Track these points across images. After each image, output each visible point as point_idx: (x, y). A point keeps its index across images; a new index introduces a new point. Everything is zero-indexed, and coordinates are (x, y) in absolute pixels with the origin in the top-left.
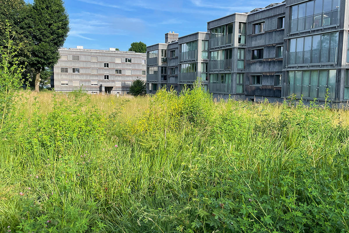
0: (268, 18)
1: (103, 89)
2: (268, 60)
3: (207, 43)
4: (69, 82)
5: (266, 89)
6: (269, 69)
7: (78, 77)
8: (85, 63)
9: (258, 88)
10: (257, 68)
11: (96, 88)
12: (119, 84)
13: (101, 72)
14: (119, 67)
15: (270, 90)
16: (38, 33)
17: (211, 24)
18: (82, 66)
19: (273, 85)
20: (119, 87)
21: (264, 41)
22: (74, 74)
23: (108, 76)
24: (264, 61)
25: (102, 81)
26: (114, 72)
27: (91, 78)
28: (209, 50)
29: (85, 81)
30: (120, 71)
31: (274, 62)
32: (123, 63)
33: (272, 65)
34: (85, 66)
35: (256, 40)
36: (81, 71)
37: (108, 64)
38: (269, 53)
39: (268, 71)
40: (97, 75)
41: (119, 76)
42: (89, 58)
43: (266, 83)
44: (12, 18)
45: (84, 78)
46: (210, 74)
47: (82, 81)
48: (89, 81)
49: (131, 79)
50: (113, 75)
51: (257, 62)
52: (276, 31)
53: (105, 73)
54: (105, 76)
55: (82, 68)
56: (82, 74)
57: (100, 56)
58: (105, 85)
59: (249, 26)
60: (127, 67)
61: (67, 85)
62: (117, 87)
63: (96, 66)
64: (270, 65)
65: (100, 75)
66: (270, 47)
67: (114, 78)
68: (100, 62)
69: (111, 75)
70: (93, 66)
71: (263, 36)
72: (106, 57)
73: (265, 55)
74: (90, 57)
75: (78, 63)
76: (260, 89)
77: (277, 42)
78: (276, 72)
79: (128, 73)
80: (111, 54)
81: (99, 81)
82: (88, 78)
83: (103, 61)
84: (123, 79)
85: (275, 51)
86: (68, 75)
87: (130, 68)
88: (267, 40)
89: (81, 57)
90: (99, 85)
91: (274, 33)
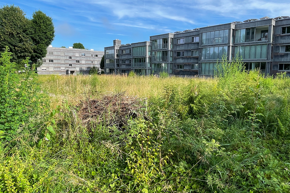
0: (186, 37)
1: (69, 72)
2: (187, 57)
3: (150, 47)
4: (47, 68)
5: (186, 71)
6: (188, 61)
7: (52, 65)
8: (57, 56)
9: (181, 71)
10: (181, 61)
11: (64, 72)
12: (78, 69)
13: (67, 62)
14: (78, 59)
15: (188, 72)
16: (38, 38)
17: (152, 38)
18: (55, 58)
19: (190, 69)
20: (78, 71)
21: (184, 48)
22: (50, 63)
23: (71, 64)
24: (185, 58)
25: (68, 67)
26: (75, 62)
27: (61, 66)
28: (151, 51)
29: (57, 67)
30: (79, 61)
31: (190, 58)
32: (80, 56)
33: (189, 60)
34: (57, 58)
35: (179, 47)
36: (54, 61)
37: (71, 57)
38: (187, 54)
39: (187, 62)
40: (64, 64)
41: (78, 64)
42: (59, 54)
43: (187, 68)
44: (21, 28)
45: (57, 66)
46: (152, 64)
47: (55, 68)
48: (60, 67)
49: (85, 66)
50: (75, 64)
51: (180, 58)
52: (191, 43)
53: (70, 62)
54: (70, 64)
55: (55, 59)
56: (55, 63)
57: (66, 52)
58: (70, 70)
59: (175, 40)
60: (82, 59)
61: (45, 70)
62: (77, 71)
63: (64, 58)
64: (188, 59)
65: (66, 63)
66: (188, 51)
67: (75, 65)
68: (66, 56)
69: (73, 64)
70: (62, 58)
71: (183, 45)
72: (70, 53)
73: (185, 54)
74: (60, 52)
75: (52, 56)
76: (183, 71)
77: (192, 49)
78: (192, 63)
79: (83, 62)
80: (73, 51)
81: (66, 67)
82: (59, 66)
83: (68, 55)
84: (81, 66)
85: (191, 53)
86: (46, 64)
87: (85, 59)
88: (186, 47)
89: (54, 52)
90: (66, 70)
91: (190, 44)
